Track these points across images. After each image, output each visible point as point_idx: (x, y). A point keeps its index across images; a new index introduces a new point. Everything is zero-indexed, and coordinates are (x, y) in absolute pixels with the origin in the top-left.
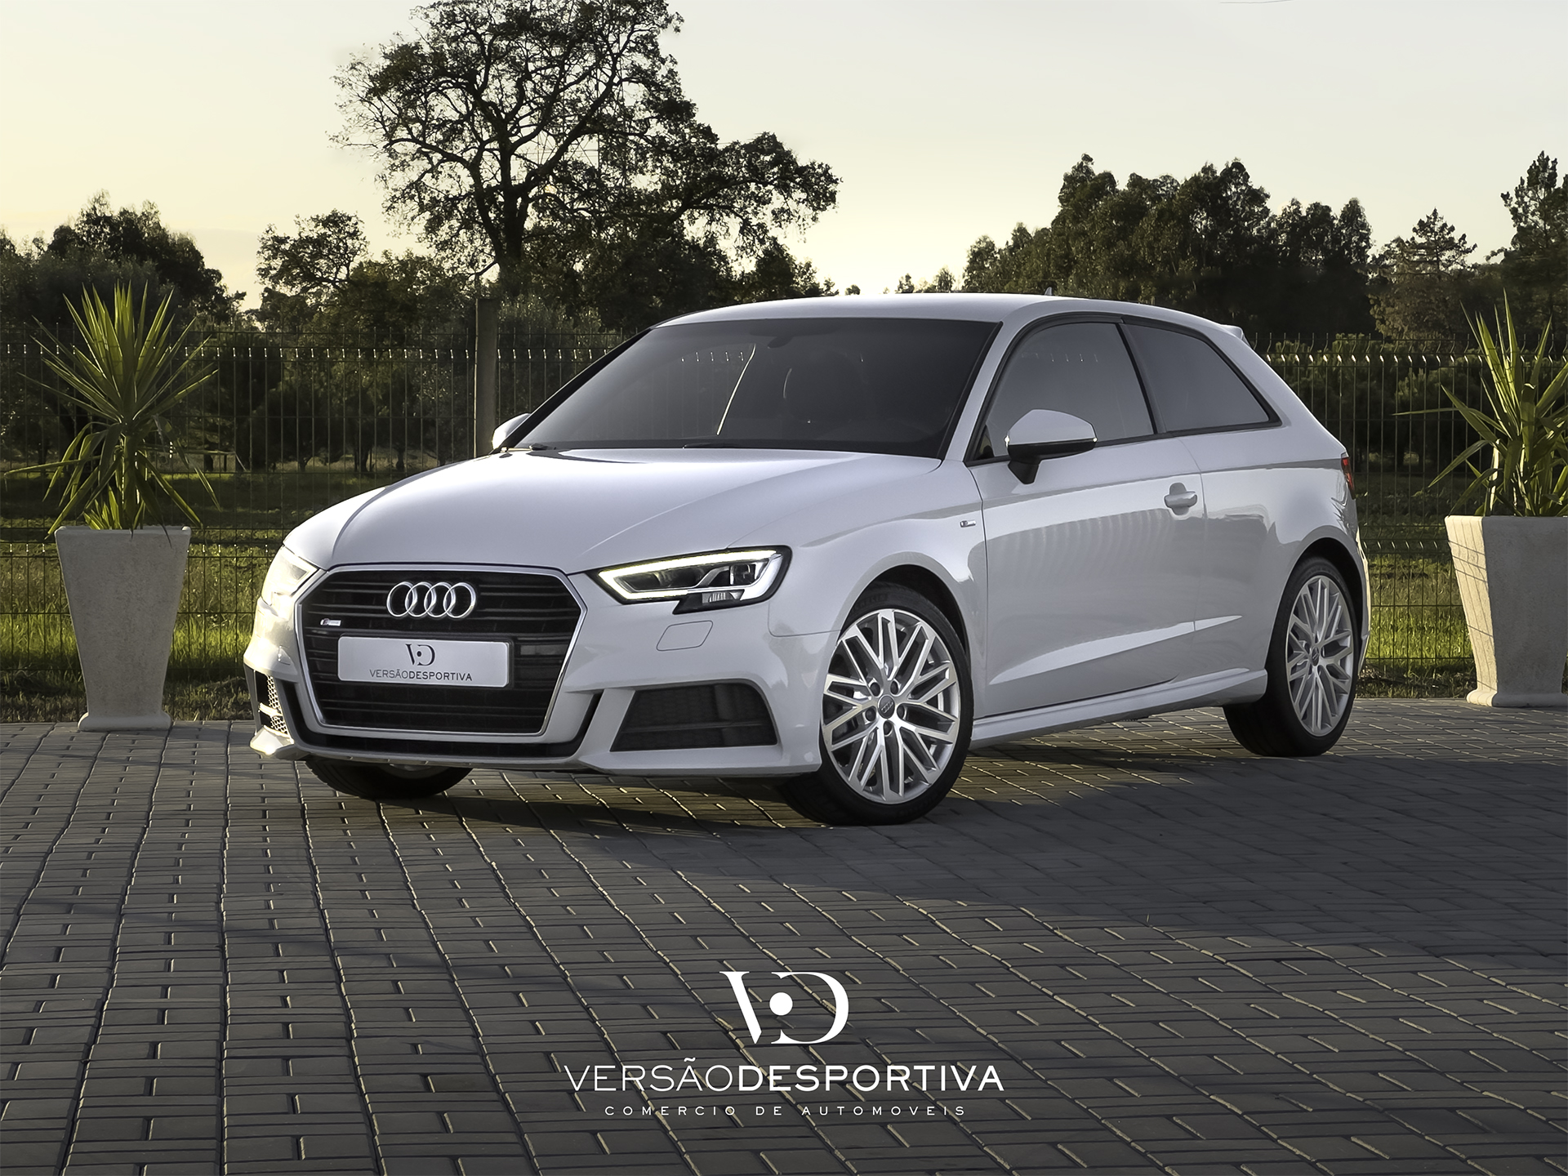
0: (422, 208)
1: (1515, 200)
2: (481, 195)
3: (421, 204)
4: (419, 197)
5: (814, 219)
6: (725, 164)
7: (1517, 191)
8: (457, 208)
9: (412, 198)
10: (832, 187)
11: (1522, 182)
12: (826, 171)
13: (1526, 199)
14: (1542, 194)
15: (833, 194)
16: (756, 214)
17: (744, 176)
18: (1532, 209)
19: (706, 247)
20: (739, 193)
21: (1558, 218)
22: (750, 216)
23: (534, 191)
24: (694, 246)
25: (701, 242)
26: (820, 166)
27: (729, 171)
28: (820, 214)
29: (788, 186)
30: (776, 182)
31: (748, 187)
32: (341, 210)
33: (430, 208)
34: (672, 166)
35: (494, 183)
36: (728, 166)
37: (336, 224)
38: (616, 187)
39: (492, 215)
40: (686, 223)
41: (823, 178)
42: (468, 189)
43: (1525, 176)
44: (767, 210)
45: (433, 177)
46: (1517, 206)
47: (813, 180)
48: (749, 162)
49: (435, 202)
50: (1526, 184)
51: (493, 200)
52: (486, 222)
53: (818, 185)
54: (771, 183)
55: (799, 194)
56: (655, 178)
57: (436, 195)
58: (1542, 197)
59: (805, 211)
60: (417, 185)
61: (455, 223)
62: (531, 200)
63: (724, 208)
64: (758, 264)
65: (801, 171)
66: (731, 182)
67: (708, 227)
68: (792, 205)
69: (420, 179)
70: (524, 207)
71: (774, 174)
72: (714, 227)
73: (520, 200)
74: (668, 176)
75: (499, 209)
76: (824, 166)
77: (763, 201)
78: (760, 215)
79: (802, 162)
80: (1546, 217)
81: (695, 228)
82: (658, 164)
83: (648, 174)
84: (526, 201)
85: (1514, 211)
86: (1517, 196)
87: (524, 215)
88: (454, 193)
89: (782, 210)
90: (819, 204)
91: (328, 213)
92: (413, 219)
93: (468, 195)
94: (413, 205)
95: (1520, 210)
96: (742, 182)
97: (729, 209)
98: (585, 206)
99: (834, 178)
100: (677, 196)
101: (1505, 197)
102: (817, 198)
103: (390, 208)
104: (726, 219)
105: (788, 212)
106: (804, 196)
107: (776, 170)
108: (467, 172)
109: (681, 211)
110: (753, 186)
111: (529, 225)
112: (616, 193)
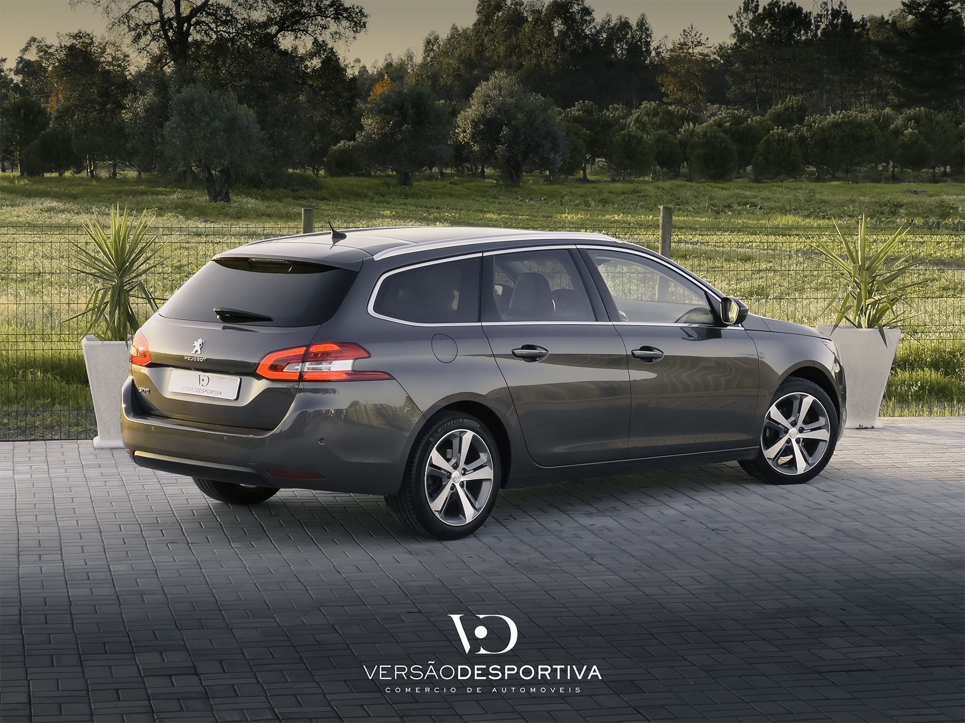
0: (130, 29)
1: (736, 19)
2: (164, 23)
3: (129, 26)
4: (128, 23)
5: (354, 38)
6: (303, 6)
7: (737, 14)
8: (149, 29)
9: (124, 23)
10: (364, 19)
11: (740, 9)
12: (360, 11)
13: (742, 19)
14: (751, 16)
15: (364, 24)
16: (321, 34)
17: (314, 13)
18: (745, 25)
19: (292, 53)
20: (311, 23)
21: (760, 29)
22: (318, 36)
23: (194, 20)
24: (285, 53)
25: (290, 50)
26: (357, 7)
27: (305, 9)
28: (357, 35)
29: (339, 18)
30: (332, 16)
31: (316, 19)
32: (83, 30)
33: (134, 29)
34: (273, 6)
35: (171, 15)
36: (305, 6)
37: (81, 38)
38: (242, 19)
39: (170, 34)
40: (281, 40)
41: (359, 14)
42: (156, 18)
43: (742, 6)
44: (328, 32)
45: (136, 11)
46: (737, 23)
47: (354, 15)
48: (317, 4)
49: (137, 25)
50: (742, 10)
51: (171, 26)
52: (167, 37)
53: (356, 18)
54: (329, 17)
55: (345, 23)
56: (264, 13)
57: (138, 22)
58: (751, 18)
59: (349, 33)
60: (127, 16)
61: (149, 37)
62: (192, 25)
63: (303, 31)
64: (322, 62)
65: (346, 10)
66: (306, 16)
67: (294, 42)
68: (342, 31)
69: (128, 12)
70: (188, 28)
71: (331, 11)
72: (297, 42)
73: (186, 25)
74: (271, 12)
75: (174, 31)
76: (359, 7)
77: (324, 27)
78: (323, 35)
79: (347, 5)
80: (754, 30)
81: (286, 42)
82: (265, 5)
83: (259, 12)
84: (190, 25)
85: (736, 26)
86: (737, 17)
87: (188, 34)
88: (148, 21)
89: (336, 33)
90: (357, 29)
91: (76, 31)
92: (124, 35)
93: (156, 22)
94: (125, 27)
95: (739, 25)
96: (312, 16)
97: (306, 31)
98: (225, 29)
99: (365, 14)
100: (275, 24)
101: (730, 17)
102: (356, 25)
103: (111, 29)
104: (303, 37)
105: (339, 34)
106: (348, 24)
107: (332, 9)
108: (156, 9)
109: (278, 32)
110: (319, 18)
111: (190, 39)
112: (242, 22)
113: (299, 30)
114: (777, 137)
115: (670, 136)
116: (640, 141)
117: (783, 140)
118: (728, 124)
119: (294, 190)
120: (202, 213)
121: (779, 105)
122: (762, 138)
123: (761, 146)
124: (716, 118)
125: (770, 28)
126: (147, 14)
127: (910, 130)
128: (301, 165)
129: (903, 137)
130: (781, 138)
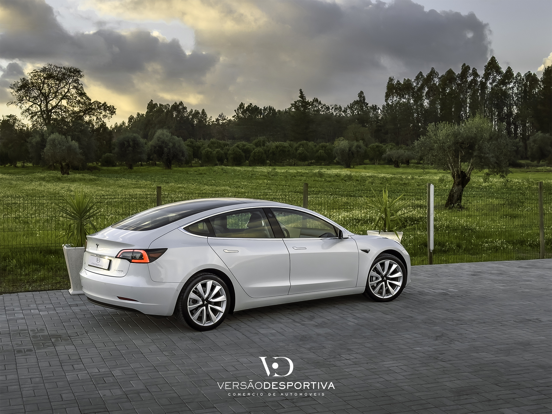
2: (42, 112)
3: (29, 113)
5: (111, 117)
8: (37, 114)
10: (115, 110)
11: (238, 108)
13: (239, 111)
15: (115, 112)
17: (96, 108)
18: (240, 113)
19: (89, 122)
20: (96, 112)
21: (245, 115)
22: (98, 116)
23: (53, 111)
28: (113, 116)
29: (106, 110)
30: (103, 109)
31: (97, 110)
32: (12, 114)
34: (82, 106)
35: (45, 109)
36: (93, 106)
37: (11, 117)
40: (85, 117)
41: (113, 108)
42: (39, 110)
44: (101, 115)
45: (31, 107)
46: (237, 112)
47: (110, 109)
48: (98, 105)
49: (32, 113)
51: (44, 113)
52: (43, 117)
56: (78, 108)
57: (32, 111)
58: (242, 111)
59: (109, 115)
60: (29, 109)
61: (36, 117)
65: (108, 107)
66: (93, 109)
67: (89, 118)
68: (107, 114)
72: (91, 118)
74: (81, 108)
75: (46, 115)
76: (113, 106)
77: (101, 113)
79: (109, 105)
80: (243, 115)
81: (87, 118)
82: (78, 105)
84: (51, 113)
86: (237, 110)
88: (36, 111)
89: (105, 115)
90: (112, 114)
93: (39, 112)
94: (27, 113)
97: (94, 115)
98: (64, 114)
99: (115, 108)
100: (82, 112)
101: (235, 110)
102: (112, 112)
103: (22, 114)
104: (93, 117)
106: (109, 112)
107: (103, 107)
108: (39, 107)
109: (83, 115)
111: (51, 117)
112: (71, 111)
113: (91, 114)
114: (257, 151)
115: (221, 151)
116: (211, 153)
117: (260, 152)
118: (240, 147)
119: (91, 171)
120: (59, 180)
121: (256, 140)
122: (252, 151)
123: (252, 154)
124: (236, 144)
125: (249, 114)
126: (36, 109)
127: (301, 148)
128: (92, 162)
129: (299, 151)
130: (259, 151)
